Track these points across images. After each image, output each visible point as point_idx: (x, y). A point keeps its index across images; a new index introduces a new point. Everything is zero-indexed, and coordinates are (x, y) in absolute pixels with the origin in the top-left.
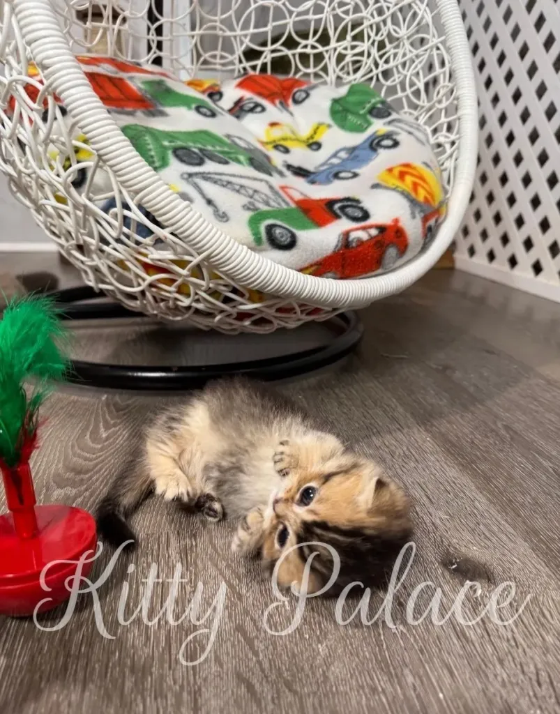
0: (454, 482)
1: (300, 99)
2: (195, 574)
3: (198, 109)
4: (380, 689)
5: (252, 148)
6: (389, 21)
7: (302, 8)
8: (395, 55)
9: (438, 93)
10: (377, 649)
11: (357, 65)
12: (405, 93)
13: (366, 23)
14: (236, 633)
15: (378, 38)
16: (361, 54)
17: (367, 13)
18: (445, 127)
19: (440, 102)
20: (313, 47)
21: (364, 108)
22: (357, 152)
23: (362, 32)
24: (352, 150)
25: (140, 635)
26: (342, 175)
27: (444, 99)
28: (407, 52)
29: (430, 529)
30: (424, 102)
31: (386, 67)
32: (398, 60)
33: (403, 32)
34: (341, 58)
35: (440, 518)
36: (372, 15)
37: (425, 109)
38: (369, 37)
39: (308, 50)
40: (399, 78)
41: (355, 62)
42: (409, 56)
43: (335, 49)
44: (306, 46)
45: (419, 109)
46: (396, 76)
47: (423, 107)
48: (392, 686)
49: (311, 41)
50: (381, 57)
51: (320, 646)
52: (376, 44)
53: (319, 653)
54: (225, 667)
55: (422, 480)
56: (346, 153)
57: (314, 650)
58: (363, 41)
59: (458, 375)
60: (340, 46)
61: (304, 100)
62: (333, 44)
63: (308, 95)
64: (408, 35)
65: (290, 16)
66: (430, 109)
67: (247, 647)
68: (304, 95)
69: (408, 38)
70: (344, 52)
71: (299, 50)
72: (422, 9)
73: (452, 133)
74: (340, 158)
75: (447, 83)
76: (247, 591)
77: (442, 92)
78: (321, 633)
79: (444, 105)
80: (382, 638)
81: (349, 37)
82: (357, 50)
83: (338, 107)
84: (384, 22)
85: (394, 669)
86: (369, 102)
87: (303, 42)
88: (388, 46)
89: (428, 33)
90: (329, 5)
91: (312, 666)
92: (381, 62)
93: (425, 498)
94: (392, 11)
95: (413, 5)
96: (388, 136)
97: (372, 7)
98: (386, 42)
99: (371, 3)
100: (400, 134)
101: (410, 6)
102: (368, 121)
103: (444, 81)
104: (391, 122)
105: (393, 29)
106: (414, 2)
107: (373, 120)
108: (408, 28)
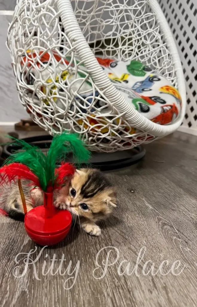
0: (195, 204)
1: (114, 66)
2: (107, 232)
4: (187, 267)
6: (143, 39)
7: (108, 34)
8: (145, 51)
9: (164, 63)
10: (182, 256)
11: (130, 54)
12: (150, 64)
13: (133, 40)
14: (129, 250)
15: (138, 45)
16: (132, 50)
17: (134, 36)
18: (168, 75)
19: (165, 66)
20: (112, 48)
21: (140, 68)
22: (144, 83)
23: (132, 43)
24: (142, 82)
25: (94, 250)
26: (145, 90)
27: (167, 65)
28: (150, 49)
29: (191, 219)
30: (158, 67)
31: (141, 55)
32: (146, 52)
33: (148, 42)
34: (124, 52)
35: (194, 216)
36: (136, 36)
38: (135, 44)
39: (110, 49)
40: (147, 58)
41: (129, 53)
42: (151, 51)
43: (121, 49)
44: (109, 48)
45: (156, 69)
46: (146, 58)
47: (158, 69)
48: (191, 266)
49: (111, 46)
50: (139, 51)
51: (160, 254)
52: (137, 47)
53: (161, 256)
54: (128, 259)
55: (183, 204)
56: (140, 84)
57: (159, 255)
58: (132, 46)
59: (187, 168)
60: (123, 48)
61: (115, 66)
62: (120, 47)
63: (117, 65)
64: (151, 43)
65: (103, 37)
66: (161, 69)
67: (134, 254)
68: (115, 64)
70: (125, 50)
71: (106, 49)
72: (157, 34)
73: (171, 77)
74: (138, 85)
75: (167, 59)
76: (128, 237)
77: (166, 63)
78: (160, 250)
79: (167, 67)
80: (183, 252)
81: (127, 44)
82: (130, 49)
83: (130, 68)
84: (141, 39)
85: (190, 262)
86: (142, 66)
87: (108, 47)
88: (142, 48)
89: (159, 42)
90: (119, 33)
91: (160, 260)
92: (139, 53)
93: (186, 210)
94: (144, 35)
95: (153, 33)
96: (155, 77)
97: (136, 34)
98: (141, 46)
99: (136, 32)
100: (158, 76)
101: (151, 33)
102: (144, 73)
103: (166, 59)
104: (153, 72)
105: (144, 41)
106: (153, 32)
107: (146, 72)
108: (151, 41)
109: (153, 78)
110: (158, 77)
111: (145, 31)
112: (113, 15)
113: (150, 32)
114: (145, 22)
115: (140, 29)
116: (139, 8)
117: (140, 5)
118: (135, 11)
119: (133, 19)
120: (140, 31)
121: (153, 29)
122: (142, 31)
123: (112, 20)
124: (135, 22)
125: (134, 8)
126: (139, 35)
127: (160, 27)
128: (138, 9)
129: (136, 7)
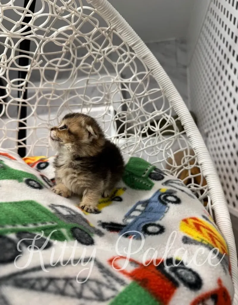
3: (28, 182)
5: (74, 214)
6: (149, 124)
8: (153, 140)
9: (184, 161)
13: (135, 125)
15: (143, 132)
17: (136, 120)
18: (193, 180)
19: (186, 165)
21: (144, 173)
23: (133, 129)
26: (150, 229)
27: (189, 164)
28: (161, 139)
30: (175, 165)
32: (155, 143)
33: (157, 129)
36: (138, 121)
37: (176, 169)
38: (137, 132)
42: (162, 141)
47: (174, 168)
52: (141, 135)
56: (142, 206)
58: (134, 133)
64: (161, 131)
66: (180, 169)
69: (161, 132)
70: (123, 139)
72: (169, 118)
74: (139, 210)
75: (189, 155)
77: (187, 160)
79: (189, 167)
81: (125, 131)
82: (130, 138)
84: (146, 124)
86: (147, 170)
88: (148, 136)
89: (173, 129)
92: (145, 144)
94: (150, 119)
95: (163, 116)
96: (170, 193)
97: (138, 116)
98: (147, 134)
99: (137, 114)
100: (175, 192)
101: (160, 116)
102: (150, 182)
103: (187, 154)
104: (166, 183)
105: (151, 127)
106: (163, 114)
107: (154, 181)
108: (160, 127)
109: (167, 196)
110: (175, 195)
111: (151, 114)
112: (103, 91)
113: (158, 114)
114: (150, 100)
115: (143, 110)
116: (139, 81)
117: (140, 77)
118: (133, 86)
119: (132, 96)
120: (144, 113)
121: (163, 111)
122: (146, 114)
123: (101, 98)
124: (136, 101)
125: (131, 81)
126: (143, 119)
127: (173, 108)
128: (138, 83)
129: (135, 79)
